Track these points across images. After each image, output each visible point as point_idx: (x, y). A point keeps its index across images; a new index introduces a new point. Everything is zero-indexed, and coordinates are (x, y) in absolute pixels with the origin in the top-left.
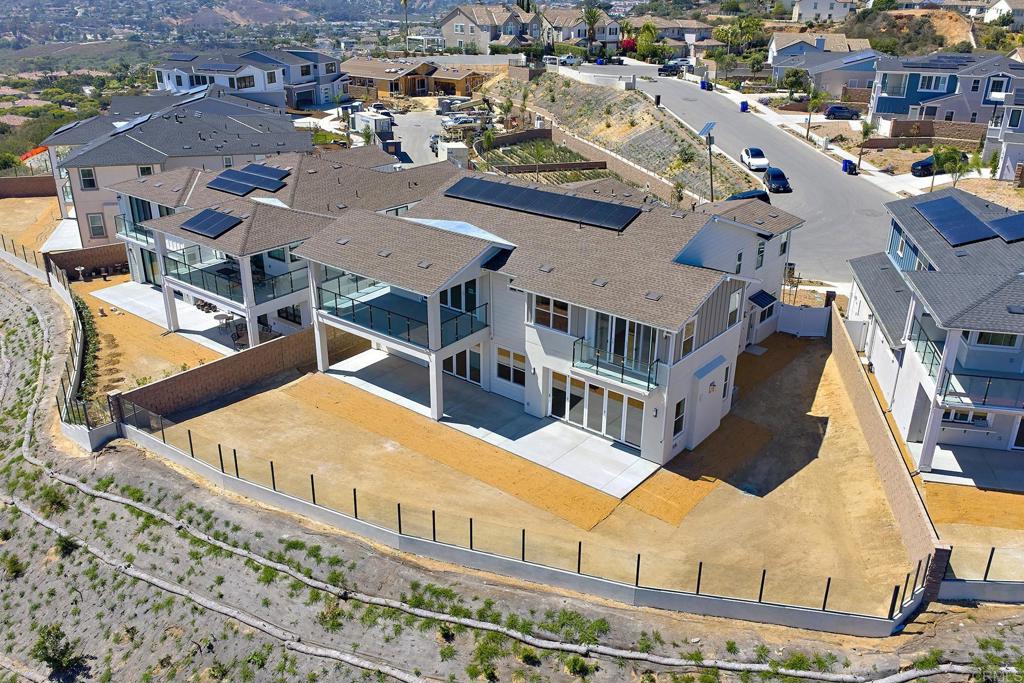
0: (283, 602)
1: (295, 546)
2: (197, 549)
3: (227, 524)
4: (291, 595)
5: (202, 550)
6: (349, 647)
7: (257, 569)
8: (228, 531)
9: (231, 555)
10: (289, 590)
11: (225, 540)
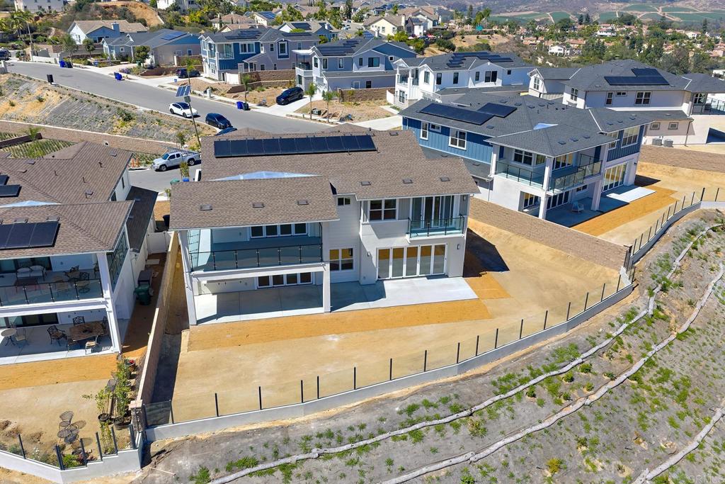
0: (441, 442)
1: (412, 409)
2: (348, 458)
3: (351, 429)
4: (442, 435)
5: (354, 455)
6: (501, 436)
7: (405, 438)
9: (377, 444)
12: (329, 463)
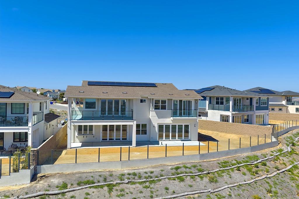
0: (194, 183)
1: (177, 168)
2: (144, 185)
3: (146, 173)
4: (194, 180)
5: (147, 184)
6: (225, 184)
7: (174, 180)
8: (149, 174)
9: (160, 180)
10: (192, 179)
11: (151, 178)
12: (134, 186)
